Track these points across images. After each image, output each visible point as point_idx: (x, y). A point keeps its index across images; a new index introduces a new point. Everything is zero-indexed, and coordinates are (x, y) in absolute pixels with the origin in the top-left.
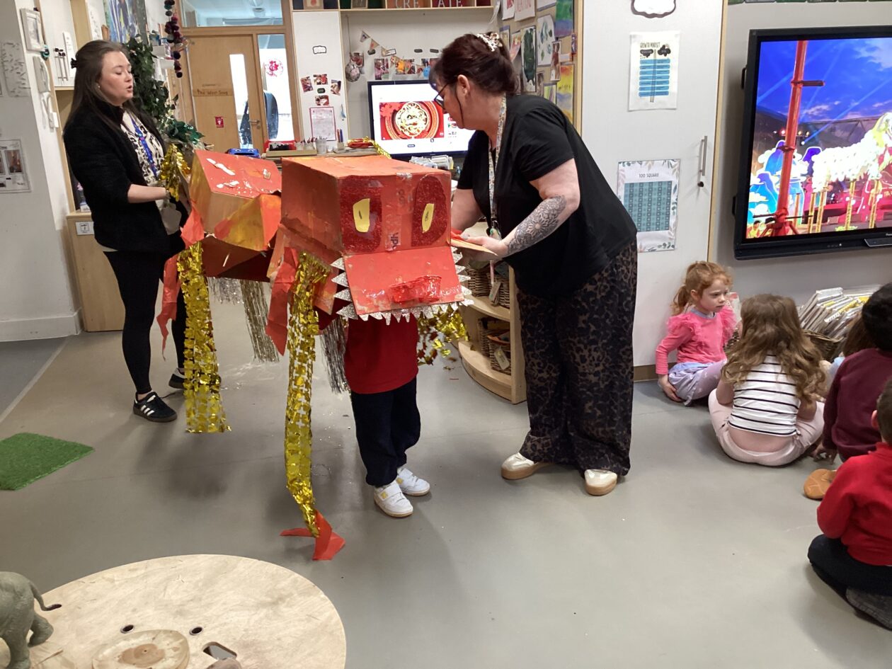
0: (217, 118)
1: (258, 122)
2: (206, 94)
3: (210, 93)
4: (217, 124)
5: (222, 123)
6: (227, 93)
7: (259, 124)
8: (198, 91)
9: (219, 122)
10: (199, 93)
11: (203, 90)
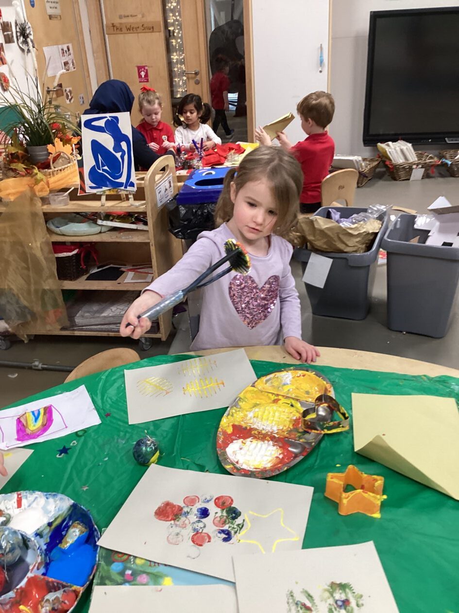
0: (140, 68)
1: (196, 74)
2: (124, 30)
3: (130, 29)
4: (140, 76)
5: (146, 75)
6: (153, 27)
7: (198, 78)
8: (113, 26)
9: (143, 74)
10: (116, 29)
11: (121, 24)
